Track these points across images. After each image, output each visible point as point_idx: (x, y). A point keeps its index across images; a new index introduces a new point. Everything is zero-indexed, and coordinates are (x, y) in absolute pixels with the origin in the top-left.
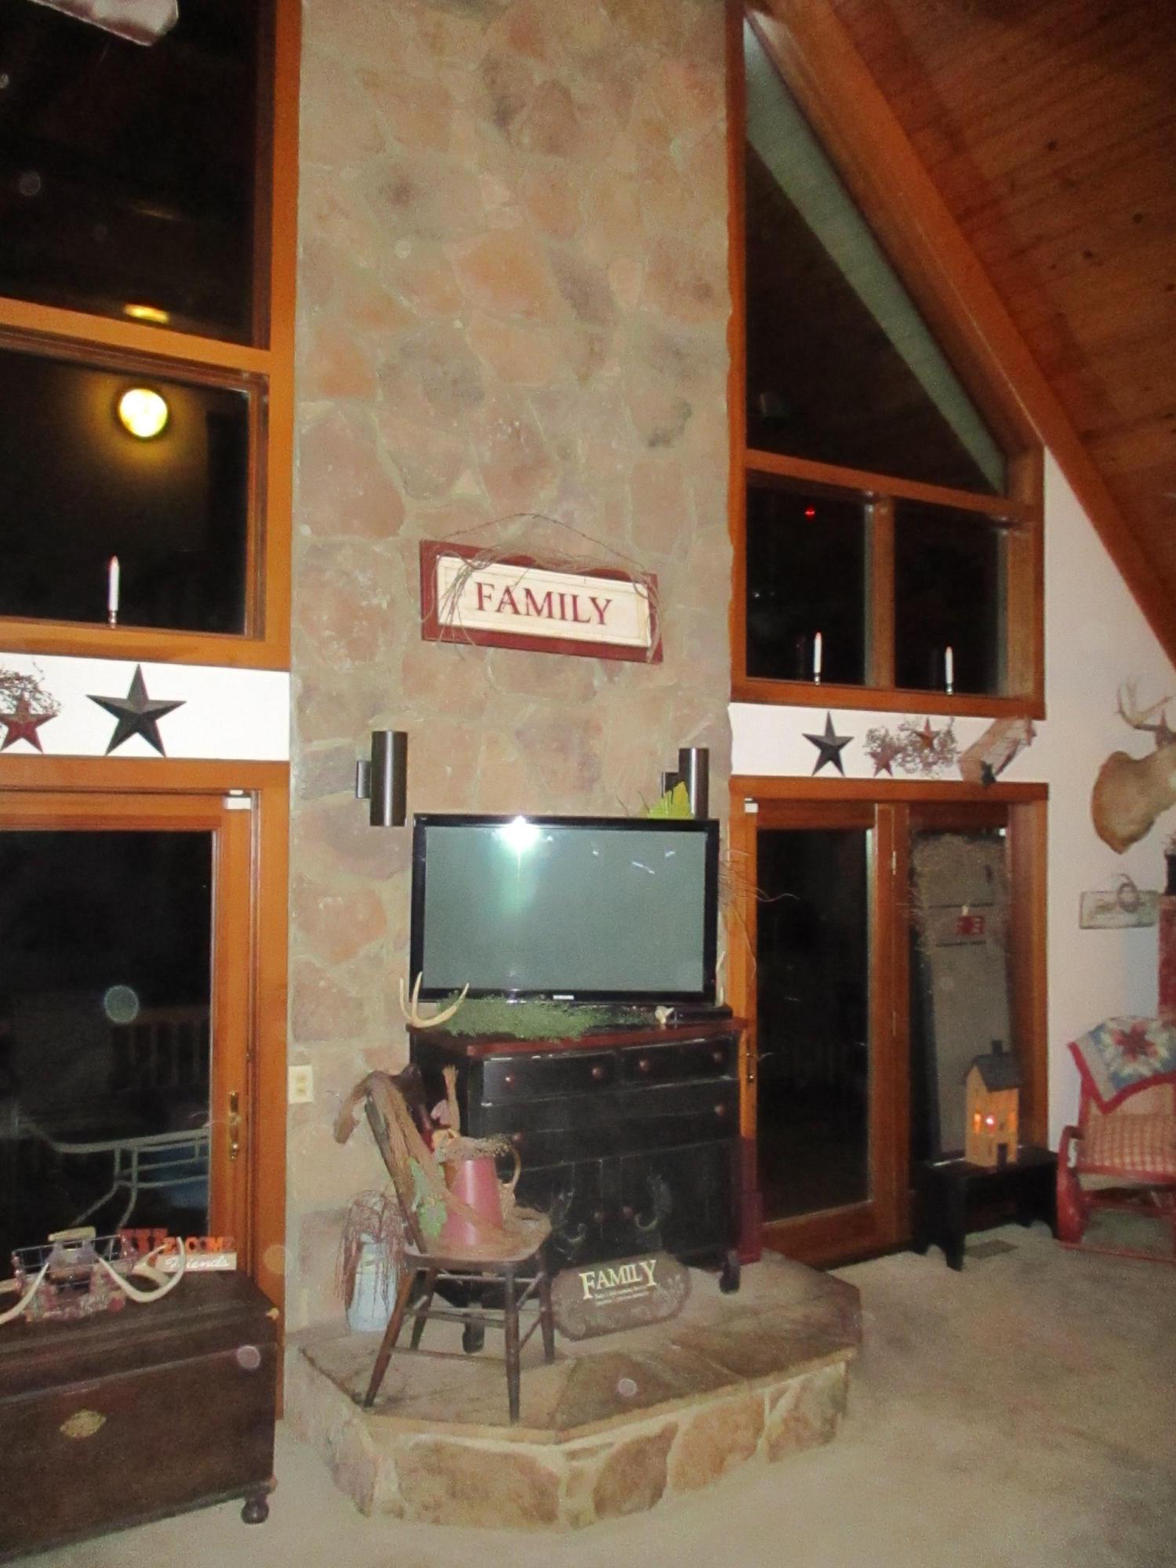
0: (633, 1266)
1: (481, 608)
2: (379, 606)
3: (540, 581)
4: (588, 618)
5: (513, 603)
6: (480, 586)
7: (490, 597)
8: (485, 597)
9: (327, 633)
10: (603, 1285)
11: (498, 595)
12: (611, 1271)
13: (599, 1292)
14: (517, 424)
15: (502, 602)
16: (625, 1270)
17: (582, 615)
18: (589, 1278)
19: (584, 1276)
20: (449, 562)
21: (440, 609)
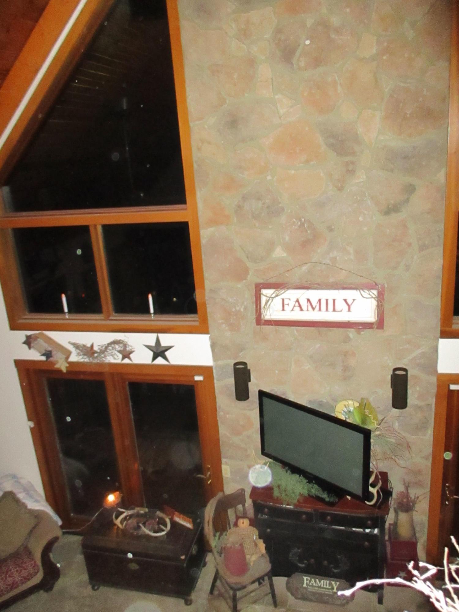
0: (328, 582)
1: (283, 309)
2: (239, 311)
3: (314, 295)
4: (341, 310)
5: (300, 306)
6: (283, 300)
7: (288, 304)
8: (286, 304)
9: (221, 321)
10: (313, 584)
11: (292, 303)
12: (317, 581)
13: (310, 586)
14: (303, 220)
15: (294, 306)
16: (324, 582)
17: (337, 308)
18: (307, 580)
19: (305, 578)
20: (267, 292)
21: (263, 313)
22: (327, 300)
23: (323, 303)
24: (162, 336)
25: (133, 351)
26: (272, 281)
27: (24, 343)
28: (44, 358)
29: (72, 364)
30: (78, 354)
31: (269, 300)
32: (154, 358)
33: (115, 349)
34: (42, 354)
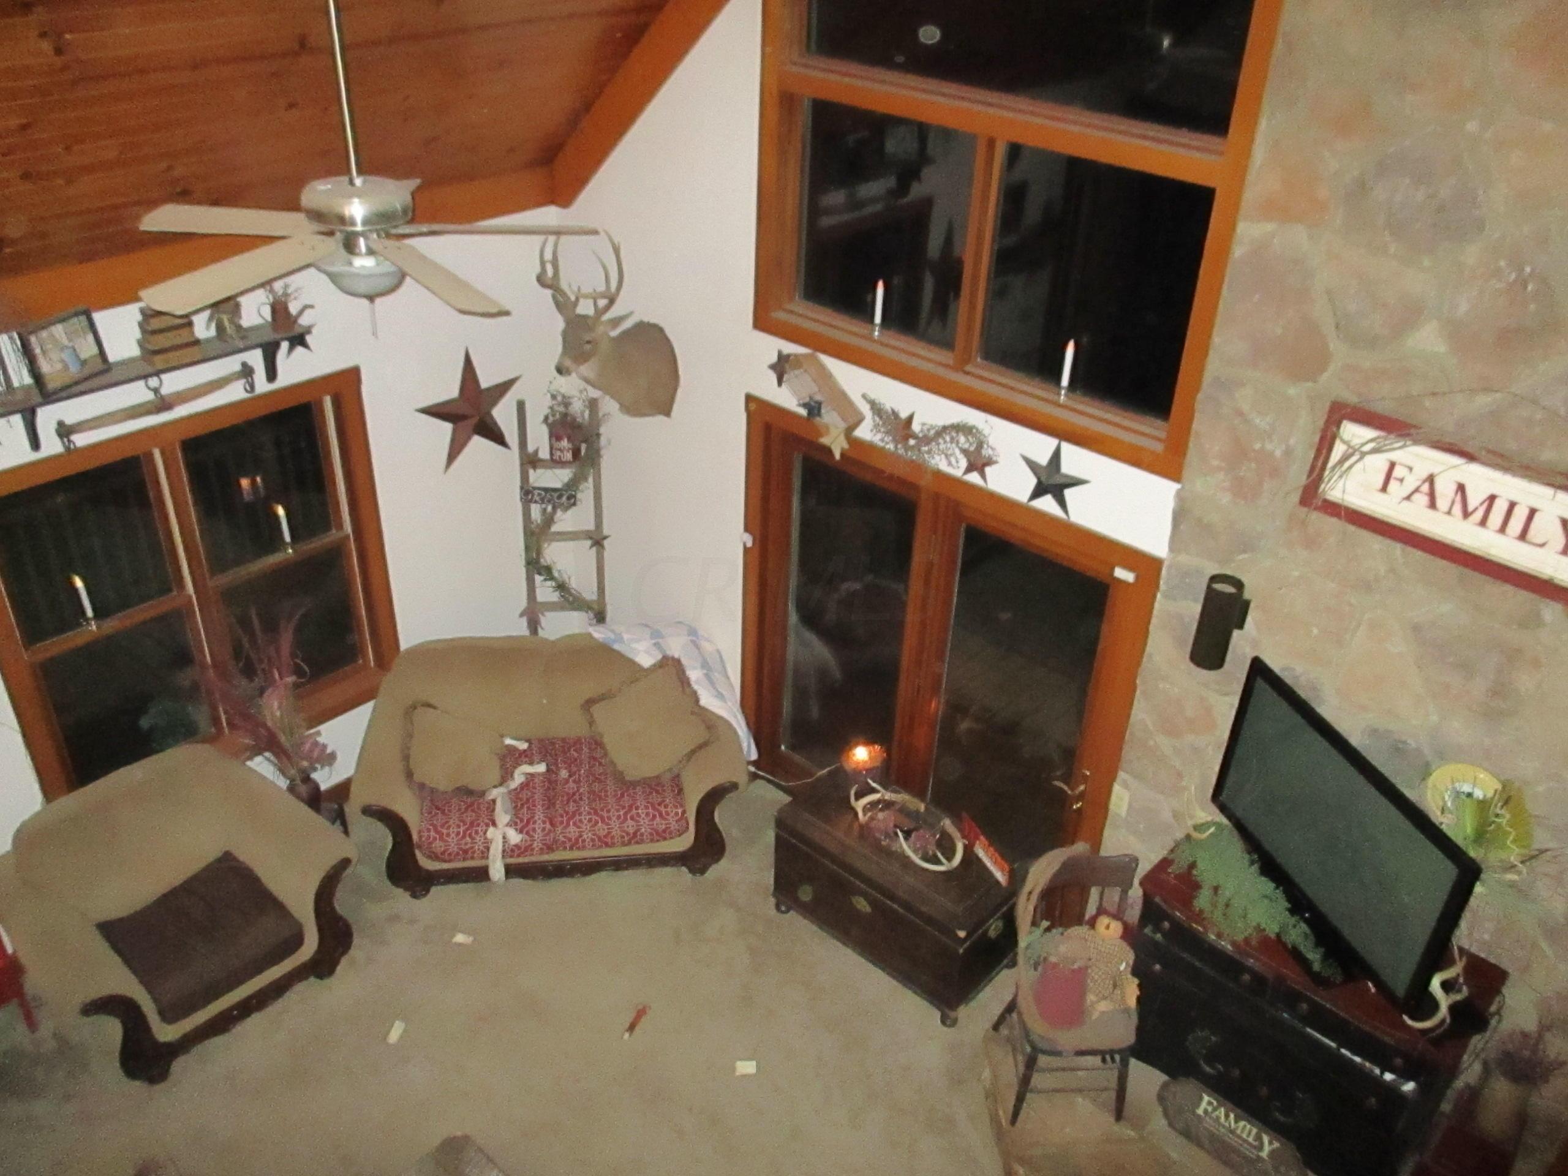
0: (1255, 1131)
1: (1384, 489)
2: (1271, 454)
3: (1483, 479)
4: (1542, 542)
5: (1432, 495)
6: (1392, 465)
8: (1396, 478)
9: (1215, 463)
10: (1218, 1118)
11: (1411, 482)
12: (1232, 1116)
13: (1210, 1118)
15: (1417, 490)
16: (1245, 1126)
18: (1210, 1103)
19: (1206, 1098)
20: (1353, 433)
21: (1326, 480)
22: (1512, 505)
23: (1500, 507)
24: (1067, 449)
25: (996, 462)
26: (1383, 407)
27: (773, 367)
28: (803, 412)
29: (856, 444)
30: (876, 426)
31: (1352, 455)
32: (1038, 492)
33: (958, 442)
34: (801, 402)
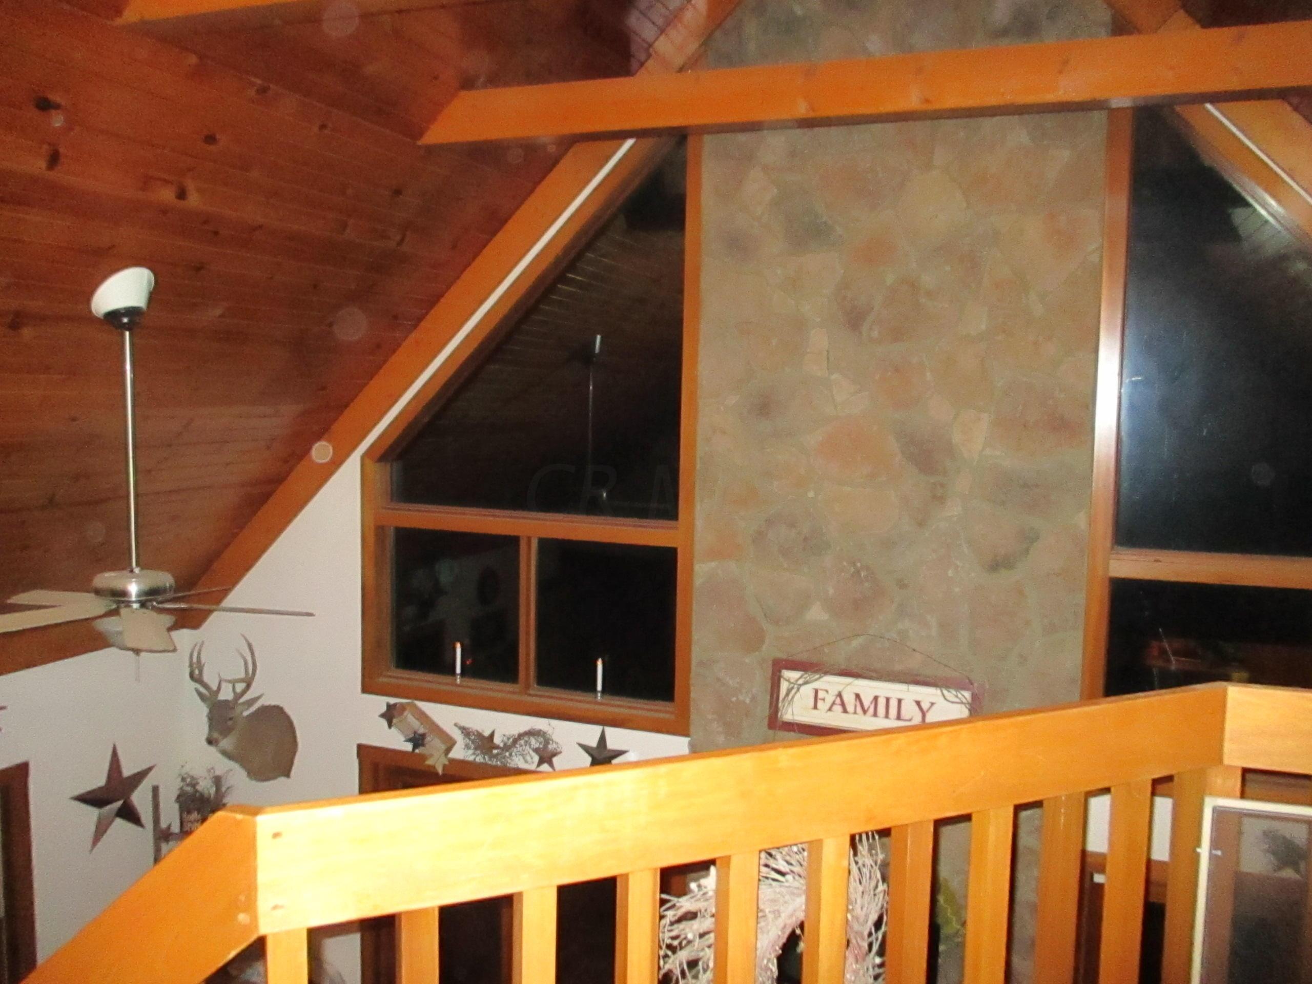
1: (815, 707)
2: (744, 702)
3: (868, 688)
4: (910, 717)
5: (843, 704)
6: (816, 691)
7: (824, 700)
8: (820, 699)
9: (710, 717)
11: (830, 699)
14: (859, 564)
15: (834, 703)
17: (903, 715)
20: (791, 675)
21: (781, 709)
22: (888, 700)
23: (882, 703)
24: (611, 732)
25: (560, 752)
26: (803, 657)
27: (383, 716)
28: (409, 747)
29: (452, 761)
30: (467, 747)
31: (793, 688)
32: (594, 765)
33: (530, 745)
34: (407, 738)
